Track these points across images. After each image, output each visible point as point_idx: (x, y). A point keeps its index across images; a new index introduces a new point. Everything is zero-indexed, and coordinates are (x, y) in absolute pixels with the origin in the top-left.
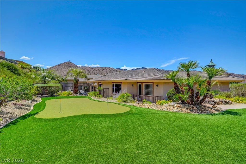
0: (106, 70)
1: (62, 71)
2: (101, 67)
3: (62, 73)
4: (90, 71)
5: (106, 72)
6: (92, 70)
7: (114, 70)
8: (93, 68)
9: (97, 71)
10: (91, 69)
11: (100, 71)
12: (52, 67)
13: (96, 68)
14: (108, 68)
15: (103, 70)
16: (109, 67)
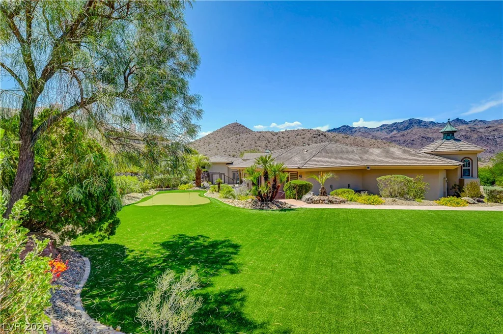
0: (303, 136)
1: (220, 143)
2: (294, 131)
3: (219, 147)
4: (270, 139)
5: (302, 140)
6: (275, 138)
7: (319, 135)
8: (277, 134)
9: (285, 140)
10: (273, 136)
11: (291, 138)
12: (208, 136)
13: (282, 133)
14: (309, 131)
15: (297, 135)
16: (311, 130)
